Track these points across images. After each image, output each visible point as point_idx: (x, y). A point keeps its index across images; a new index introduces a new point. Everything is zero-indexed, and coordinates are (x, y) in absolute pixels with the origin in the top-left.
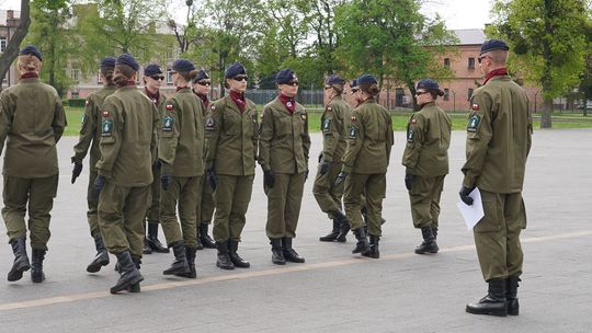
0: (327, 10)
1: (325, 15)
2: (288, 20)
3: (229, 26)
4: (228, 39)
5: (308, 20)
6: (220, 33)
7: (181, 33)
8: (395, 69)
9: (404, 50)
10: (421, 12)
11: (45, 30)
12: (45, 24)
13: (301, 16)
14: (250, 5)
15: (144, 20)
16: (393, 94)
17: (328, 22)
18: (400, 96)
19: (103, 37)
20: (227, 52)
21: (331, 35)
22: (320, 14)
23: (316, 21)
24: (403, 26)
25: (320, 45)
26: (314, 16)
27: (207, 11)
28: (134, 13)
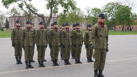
0: (113, 12)
1: (113, 13)
2: (106, 14)
3: (95, 16)
4: (95, 18)
5: (110, 14)
6: (94, 17)
7: (87, 17)
8: (127, 23)
9: (128, 19)
10: (131, 12)
11: (62, 18)
12: (63, 17)
13: (108, 14)
14: (99, 12)
15: (80, 15)
16: (127, 28)
17: (113, 14)
18: (128, 28)
19: (73, 18)
20: (95, 21)
21: (114, 17)
22: (112, 13)
23: (111, 14)
24: (128, 15)
25: (112, 19)
26: (111, 13)
27: (91, 13)
28: (78, 14)
